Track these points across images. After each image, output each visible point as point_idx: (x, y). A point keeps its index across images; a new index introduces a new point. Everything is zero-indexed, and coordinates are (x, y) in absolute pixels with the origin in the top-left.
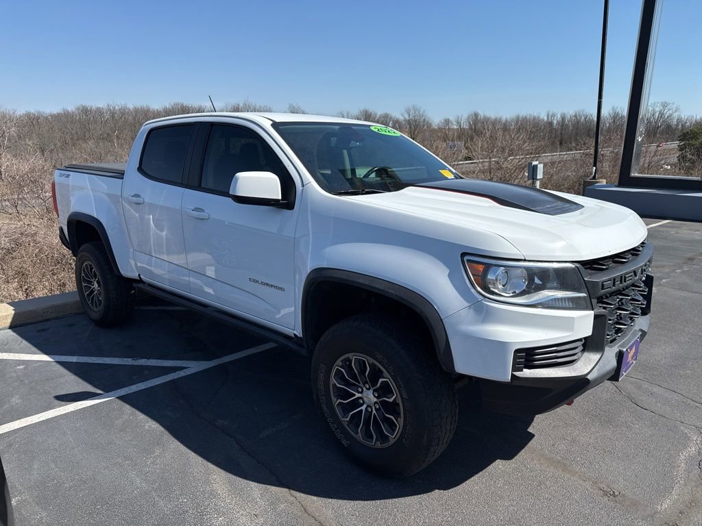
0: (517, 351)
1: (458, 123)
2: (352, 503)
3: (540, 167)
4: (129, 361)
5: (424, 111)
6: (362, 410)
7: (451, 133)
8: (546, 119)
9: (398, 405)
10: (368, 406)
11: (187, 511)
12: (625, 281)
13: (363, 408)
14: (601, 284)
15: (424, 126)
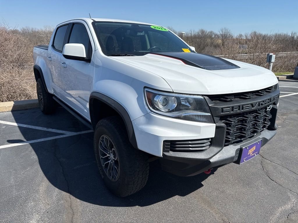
0: (165, 141)
1: (246, 36)
2: (94, 205)
3: (274, 56)
4: (45, 129)
5: (230, 31)
6: (109, 162)
7: (242, 41)
8: (291, 35)
9: (118, 162)
10: (111, 161)
11: (22, 197)
12: (243, 109)
13: (110, 161)
14: (221, 109)
15: (229, 37)
